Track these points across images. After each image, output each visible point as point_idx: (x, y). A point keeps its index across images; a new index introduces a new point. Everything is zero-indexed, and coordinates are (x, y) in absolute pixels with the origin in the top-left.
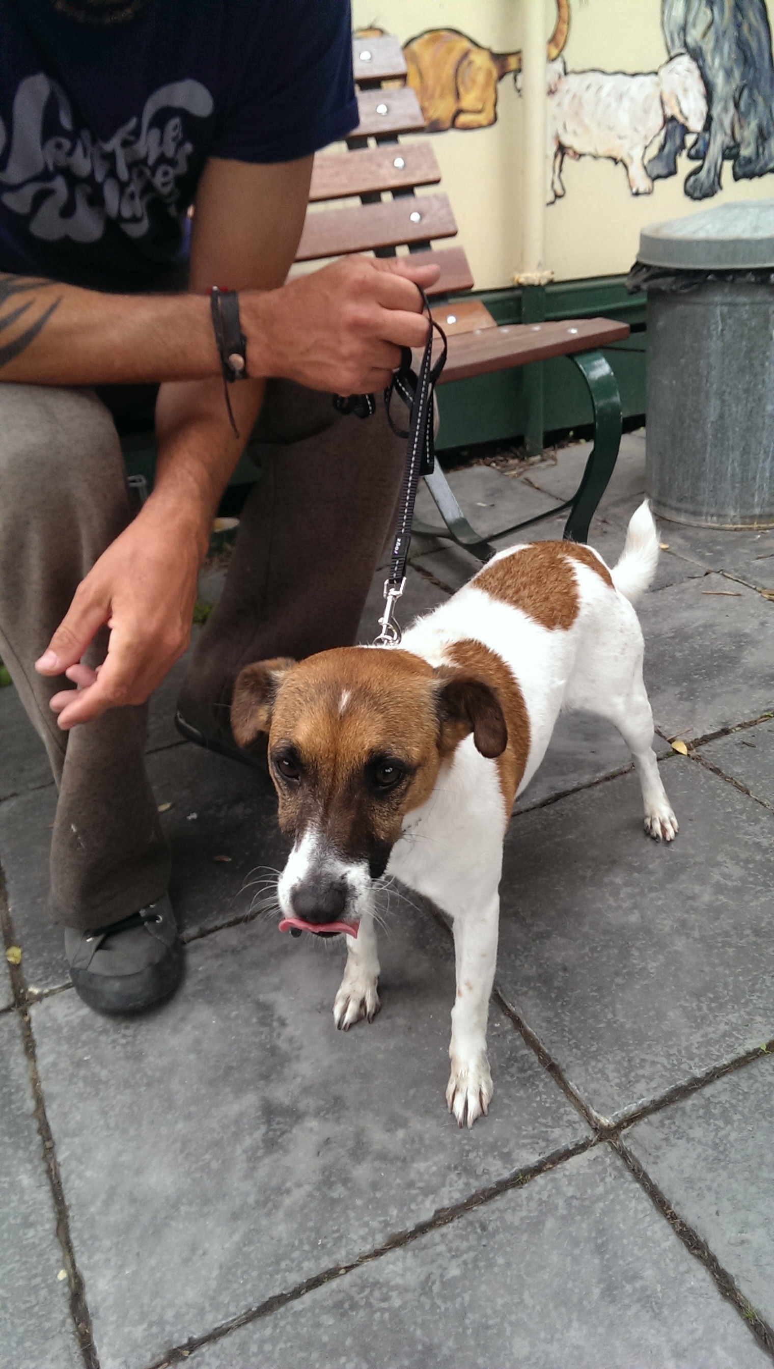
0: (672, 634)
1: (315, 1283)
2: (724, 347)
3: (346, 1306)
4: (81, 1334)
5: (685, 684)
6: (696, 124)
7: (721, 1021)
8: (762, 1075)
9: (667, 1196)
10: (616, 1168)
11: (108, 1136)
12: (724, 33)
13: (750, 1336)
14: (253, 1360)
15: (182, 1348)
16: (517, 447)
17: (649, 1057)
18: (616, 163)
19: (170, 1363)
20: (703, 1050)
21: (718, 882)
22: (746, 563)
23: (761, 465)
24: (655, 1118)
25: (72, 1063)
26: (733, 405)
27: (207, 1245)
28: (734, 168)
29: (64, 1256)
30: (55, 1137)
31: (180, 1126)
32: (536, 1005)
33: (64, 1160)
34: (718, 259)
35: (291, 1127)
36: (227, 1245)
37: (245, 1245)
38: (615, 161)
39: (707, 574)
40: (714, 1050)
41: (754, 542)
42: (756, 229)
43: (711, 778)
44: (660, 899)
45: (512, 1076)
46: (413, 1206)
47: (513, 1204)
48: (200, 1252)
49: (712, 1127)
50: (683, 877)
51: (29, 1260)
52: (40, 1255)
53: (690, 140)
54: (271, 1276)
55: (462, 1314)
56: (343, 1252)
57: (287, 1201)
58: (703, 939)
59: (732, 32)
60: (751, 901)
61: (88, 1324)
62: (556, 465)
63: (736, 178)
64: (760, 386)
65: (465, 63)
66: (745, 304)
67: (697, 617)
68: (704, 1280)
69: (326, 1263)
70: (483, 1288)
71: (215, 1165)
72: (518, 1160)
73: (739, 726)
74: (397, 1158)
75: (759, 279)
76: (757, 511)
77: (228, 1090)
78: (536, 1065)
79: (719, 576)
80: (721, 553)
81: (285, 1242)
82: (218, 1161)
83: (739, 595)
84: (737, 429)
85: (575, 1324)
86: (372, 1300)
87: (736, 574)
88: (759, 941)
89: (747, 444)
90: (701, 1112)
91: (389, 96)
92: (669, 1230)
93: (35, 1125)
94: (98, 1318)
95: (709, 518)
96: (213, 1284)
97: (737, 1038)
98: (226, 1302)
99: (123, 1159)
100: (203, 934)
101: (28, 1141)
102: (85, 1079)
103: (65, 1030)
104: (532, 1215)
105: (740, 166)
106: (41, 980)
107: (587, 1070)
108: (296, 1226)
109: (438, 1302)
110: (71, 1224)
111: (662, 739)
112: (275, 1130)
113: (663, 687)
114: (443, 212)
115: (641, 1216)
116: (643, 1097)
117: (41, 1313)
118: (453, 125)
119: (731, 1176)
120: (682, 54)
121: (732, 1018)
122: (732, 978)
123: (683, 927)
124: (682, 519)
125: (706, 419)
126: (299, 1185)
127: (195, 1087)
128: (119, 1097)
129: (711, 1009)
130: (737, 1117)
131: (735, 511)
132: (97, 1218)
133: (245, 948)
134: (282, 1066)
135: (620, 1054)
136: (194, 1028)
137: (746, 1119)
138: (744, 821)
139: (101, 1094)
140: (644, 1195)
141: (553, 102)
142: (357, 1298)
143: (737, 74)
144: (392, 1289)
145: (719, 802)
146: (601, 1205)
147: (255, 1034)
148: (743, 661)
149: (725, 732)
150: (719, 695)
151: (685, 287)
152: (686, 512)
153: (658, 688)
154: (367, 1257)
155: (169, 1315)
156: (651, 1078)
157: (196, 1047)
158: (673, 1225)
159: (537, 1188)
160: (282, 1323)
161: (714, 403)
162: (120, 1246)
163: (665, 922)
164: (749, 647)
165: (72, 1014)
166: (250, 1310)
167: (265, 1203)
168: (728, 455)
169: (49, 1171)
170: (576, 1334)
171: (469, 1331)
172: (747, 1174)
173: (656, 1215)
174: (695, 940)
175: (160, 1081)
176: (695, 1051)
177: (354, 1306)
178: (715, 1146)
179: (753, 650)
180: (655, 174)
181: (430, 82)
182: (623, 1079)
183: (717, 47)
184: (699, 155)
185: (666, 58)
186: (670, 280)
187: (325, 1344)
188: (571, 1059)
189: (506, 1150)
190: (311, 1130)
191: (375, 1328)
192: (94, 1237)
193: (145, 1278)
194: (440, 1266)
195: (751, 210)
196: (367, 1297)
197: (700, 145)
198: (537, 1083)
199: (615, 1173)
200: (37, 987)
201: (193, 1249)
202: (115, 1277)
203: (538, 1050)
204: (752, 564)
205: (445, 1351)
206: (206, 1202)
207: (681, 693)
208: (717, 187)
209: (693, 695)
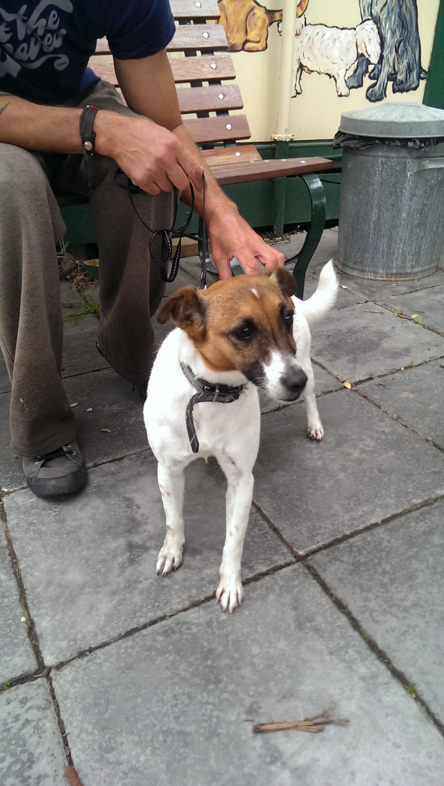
0: (347, 331)
1: (153, 622)
2: (382, 180)
3: (169, 632)
4: (33, 645)
5: (352, 355)
6: (374, 60)
7: (360, 510)
8: (378, 534)
9: (329, 586)
10: (305, 573)
11: (46, 557)
12: (392, 10)
13: (366, 646)
14: (122, 656)
15: (86, 651)
16: (269, 232)
17: (323, 525)
18: (330, 78)
19: (79, 658)
20: (350, 523)
21: (362, 448)
22: (387, 298)
23: (398, 246)
24: (325, 552)
25: (27, 524)
26: (385, 213)
27: (99, 606)
28: (393, 86)
29: (24, 611)
30: (18, 557)
31: (85, 552)
32: (268, 501)
33: (23, 568)
34: (381, 132)
35: (143, 553)
36: (109, 606)
37: (118, 606)
38: (330, 75)
39: (366, 302)
40: (355, 523)
41: (392, 287)
42: (402, 117)
43: (362, 400)
44: (333, 455)
45: (255, 533)
46: (204, 589)
47: (253, 588)
48: (95, 609)
49: (352, 556)
50: (345, 445)
51: (6, 612)
52: (12, 610)
53: (371, 68)
54: (132, 619)
55: (227, 635)
56: (168, 609)
57: (140, 586)
58: (353, 474)
59: (397, 10)
60: (378, 457)
61: (37, 641)
62: (289, 243)
63: (394, 91)
64: (399, 203)
65: (251, 14)
66: (394, 158)
67: (361, 323)
68: (345, 622)
69: (160, 614)
70: (238, 624)
71: (103, 570)
72: (256, 569)
73: (378, 376)
74: (196, 568)
75: (402, 144)
76: (394, 271)
77: (110, 537)
78: (267, 528)
79: (373, 303)
80: (374, 292)
81: (139, 604)
82: (104, 568)
83: (382, 313)
84: (386, 226)
85: (282, 640)
86: (182, 630)
87: (382, 303)
88: (381, 475)
89: (391, 234)
90: (347, 549)
91: (210, 28)
92: (329, 600)
93: (7, 552)
94: (42, 638)
95: (369, 274)
96: (102, 623)
97: (367, 518)
98: (108, 631)
99: (54, 567)
100: (96, 466)
101: (4, 559)
102: (34, 531)
103: (22, 508)
104: (263, 593)
105: (397, 85)
106: (8, 485)
107: (292, 530)
108: (144, 597)
109: (216, 630)
110: (27, 597)
111: (338, 381)
112: (134, 555)
113: (340, 356)
114: (236, 95)
115: (316, 594)
116: (319, 542)
117: (12, 636)
118: (243, 49)
119: (361, 577)
120: (369, 20)
121: (365, 509)
122: (366, 491)
123: (343, 468)
124: (355, 274)
125: (370, 219)
126: (146, 579)
127: (92, 535)
128: (52, 539)
129: (355, 505)
130: (365, 552)
131: (383, 271)
132: (41, 594)
133: (118, 472)
134: (138, 526)
135: (309, 524)
136: (92, 508)
137: (369, 553)
138: (377, 420)
139: (43, 538)
140: (318, 585)
141: (298, 40)
142: (175, 628)
143: (398, 34)
144: (192, 625)
145: (365, 411)
146: (297, 589)
147: (124, 512)
148: (382, 345)
149: (371, 379)
150: (368, 361)
151: (363, 146)
152: (357, 270)
153: (338, 356)
154: (180, 611)
155: (79, 636)
156: (324, 534)
157: (93, 517)
158: (332, 599)
159: (265, 581)
160: (137, 640)
161: (375, 211)
162: (53, 606)
163: (335, 465)
164: (386, 339)
165: (26, 501)
166: (121, 634)
167: (129, 588)
168: (381, 240)
169: (15, 573)
170: (282, 644)
171: (230, 643)
172: (368, 577)
173: (323, 594)
174: (349, 473)
175: (74, 532)
176: (346, 523)
177: (173, 632)
178: (354, 564)
179: (388, 340)
180: (351, 85)
181: (232, 23)
182: (310, 535)
183: (388, 17)
184: (375, 77)
185: (361, 21)
186: (356, 141)
187: (159, 649)
188: (285, 525)
189: (251, 565)
190: (153, 555)
191: (183, 642)
192: (40, 603)
193: (67, 620)
194: (217, 615)
195: (400, 107)
196: (180, 628)
197: (376, 71)
198: (267, 536)
199: (304, 575)
200: (7, 488)
201: (92, 607)
202: (51, 620)
203: (268, 522)
204: (390, 298)
205: (218, 651)
206: (99, 586)
207: (349, 360)
208: (384, 96)
209: (355, 361)
